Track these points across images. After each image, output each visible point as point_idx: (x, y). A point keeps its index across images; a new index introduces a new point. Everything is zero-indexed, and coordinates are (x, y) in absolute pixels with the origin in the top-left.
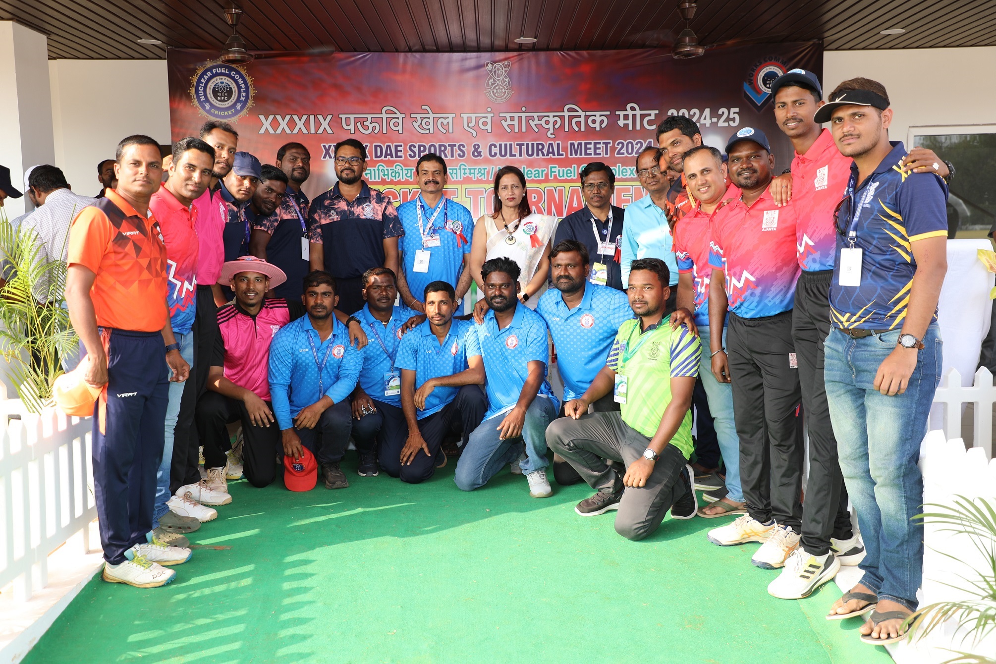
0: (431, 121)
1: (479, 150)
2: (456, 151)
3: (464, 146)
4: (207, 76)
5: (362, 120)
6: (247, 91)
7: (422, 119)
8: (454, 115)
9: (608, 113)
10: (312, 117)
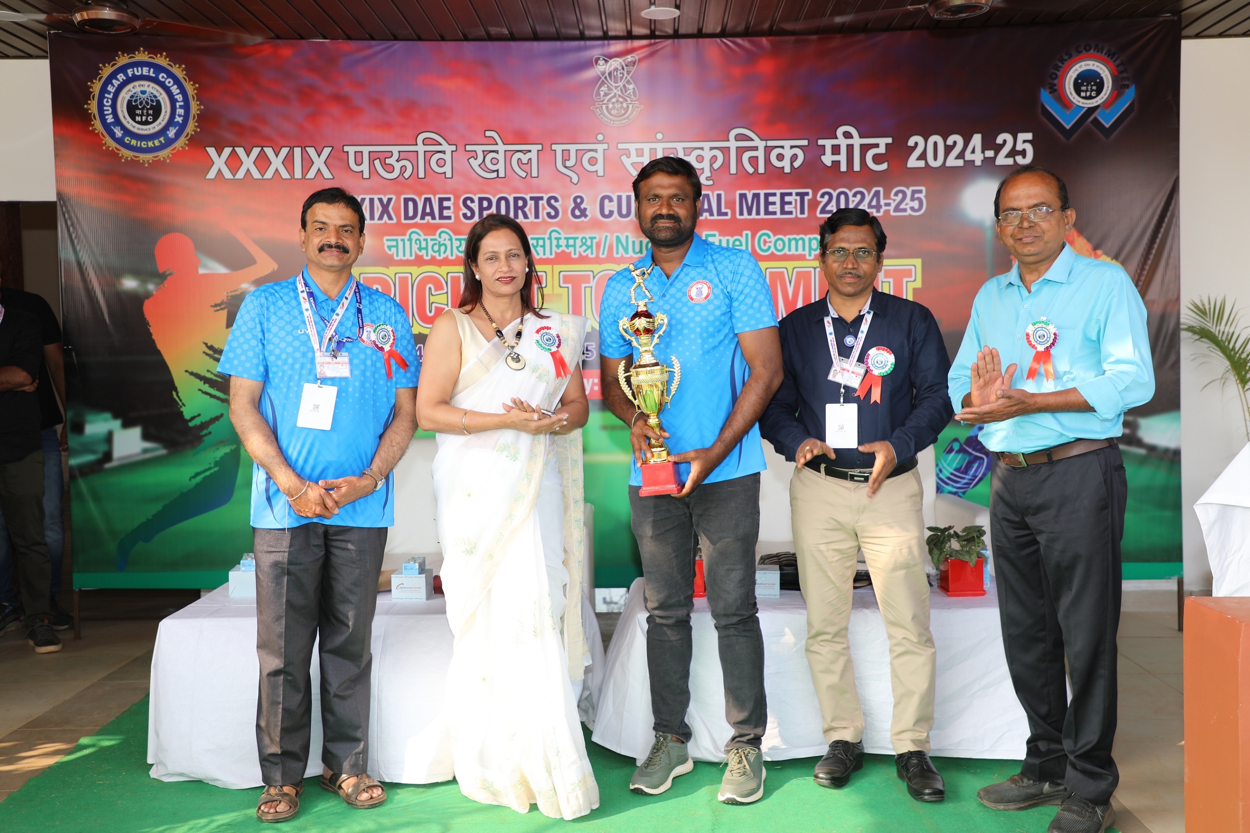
0: (501, 157)
1: (582, 206)
2: (544, 208)
3: (556, 200)
4: (118, 80)
5: (382, 156)
6: (186, 107)
7: (485, 153)
8: (539, 147)
9: (805, 143)
10: (297, 151)
